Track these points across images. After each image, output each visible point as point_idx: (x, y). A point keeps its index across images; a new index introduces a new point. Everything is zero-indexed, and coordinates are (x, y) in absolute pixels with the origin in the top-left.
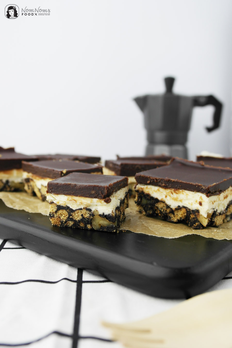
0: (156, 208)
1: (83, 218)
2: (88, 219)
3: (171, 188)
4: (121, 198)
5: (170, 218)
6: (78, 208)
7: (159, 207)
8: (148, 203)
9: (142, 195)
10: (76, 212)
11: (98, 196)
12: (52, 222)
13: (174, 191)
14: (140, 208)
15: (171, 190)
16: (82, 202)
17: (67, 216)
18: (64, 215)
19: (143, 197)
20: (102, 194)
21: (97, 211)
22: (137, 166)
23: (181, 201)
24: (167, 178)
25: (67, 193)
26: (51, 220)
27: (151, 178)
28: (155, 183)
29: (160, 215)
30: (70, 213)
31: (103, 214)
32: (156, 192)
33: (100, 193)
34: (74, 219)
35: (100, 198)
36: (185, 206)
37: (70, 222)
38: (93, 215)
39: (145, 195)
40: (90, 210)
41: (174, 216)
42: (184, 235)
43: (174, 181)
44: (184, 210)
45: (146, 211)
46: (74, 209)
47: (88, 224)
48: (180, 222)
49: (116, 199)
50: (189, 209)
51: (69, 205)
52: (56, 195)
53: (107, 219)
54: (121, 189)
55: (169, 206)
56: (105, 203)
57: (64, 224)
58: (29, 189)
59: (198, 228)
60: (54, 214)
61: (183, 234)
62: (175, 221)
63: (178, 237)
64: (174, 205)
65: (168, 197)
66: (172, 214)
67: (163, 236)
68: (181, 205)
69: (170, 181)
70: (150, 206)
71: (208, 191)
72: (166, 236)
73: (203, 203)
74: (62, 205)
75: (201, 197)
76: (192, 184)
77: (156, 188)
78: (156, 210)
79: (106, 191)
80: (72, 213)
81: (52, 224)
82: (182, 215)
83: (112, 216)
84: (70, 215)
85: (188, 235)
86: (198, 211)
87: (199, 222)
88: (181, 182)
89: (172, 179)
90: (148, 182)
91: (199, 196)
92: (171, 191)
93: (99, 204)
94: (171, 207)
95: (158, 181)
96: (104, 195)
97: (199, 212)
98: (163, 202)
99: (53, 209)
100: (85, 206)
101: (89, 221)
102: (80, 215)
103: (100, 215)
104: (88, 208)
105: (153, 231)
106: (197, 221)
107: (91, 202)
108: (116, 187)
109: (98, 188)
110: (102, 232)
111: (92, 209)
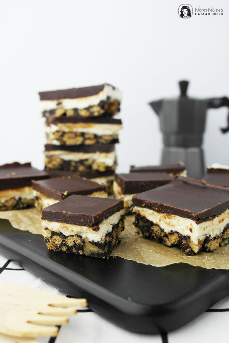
0: (152, 231)
1: (75, 244)
2: (79, 245)
3: (163, 212)
4: (114, 223)
5: (165, 241)
6: (70, 235)
7: (154, 230)
8: (145, 225)
9: (139, 217)
10: (68, 238)
11: (87, 224)
12: (48, 247)
13: (167, 216)
14: (138, 230)
15: (164, 214)
16: (72, 229)
17: (61, 242)
18: (58, 241)
19: (140, 220)
20: (91, 223)
21: (87, 238)
22: (141, 184)
23: (173, 226)
24: (159, 202)
25: (59, 221)
26: (47, 244)
27: (145, 201)
28: (150, 206)
29: (155, 237)
30: (63, 239)
32: (151, 215)
33: (89, 222)
34: (67, 245)
35: (89, 226)
36: (178, 231)
37: (64, 247)
38: (83, 242)
39: (141, 217)
40: (81, 237)
41: (169, 240)
42: (171, 264)
43: (166, 206)
44: (176, 235)
45: (143, 233)
46: (67, 235)
47: (80, 250)
48: (173, 246)
49: (107, 225)
50: (181, 235)
51: (62, 232)
52: (49, 222)
53: (96, 246)
54: (115, 214)
55: (163, 229)
56: (94, 231)
57: (58, 249)
58: (39, 206)
59: (190, 254)
60: (49, 239)
61: (170, 262)
62: (169, 245)
63: (165, 266)
64: (167, 230)
65: (162, 221)
66: (166, 237)
67: (152, 264)
68: (174, 230)
69: (162, 206)
70: (146, 229)
71: (198, 218)
72: (154, 263)
73: (193, 230)
74: (55, 231)
75: (191, 224)
76: (182, 210)
77: (151, 211)
78: (152, 233)
79: (94, 220)
80: (65, 239)
81: (48, 248)
82: (175, 239)
83: (101, 243)
84: (63, 241)
85: (175, 264)
86: (189, 237)
87: (190, 248)
88: (172, 208)
89: (164, 204)
90: (143, 205)
91: (189, 222)
92: (164, 216)
93: (88, 231)
94: (165, 231)
95: (152, 205)
96: (92, 223)
97: (190, 239)
98: (158, 226)
99: (48, 234)
100: (76, 233)
101: (81, 247)
102: (72, 241)
103: (90, 242)
104: (79, 235)
105: (143, 257)
106: (188, 246)
107: (81, 230)
108: (107, 214)
109: (86, 217)
110: (93, 258)
111: (82, 236)
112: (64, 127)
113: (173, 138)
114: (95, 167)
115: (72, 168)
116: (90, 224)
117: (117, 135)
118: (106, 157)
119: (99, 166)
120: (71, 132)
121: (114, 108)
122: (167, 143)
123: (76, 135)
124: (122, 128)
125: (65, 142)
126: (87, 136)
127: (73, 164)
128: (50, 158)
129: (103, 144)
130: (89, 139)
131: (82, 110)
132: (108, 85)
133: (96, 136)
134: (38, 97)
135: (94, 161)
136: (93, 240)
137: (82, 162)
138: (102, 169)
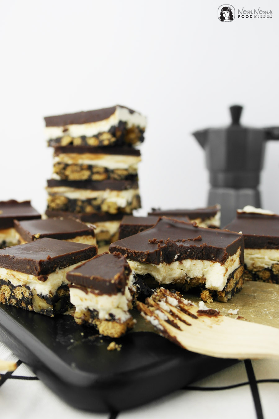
1: (24, 297)
2: (28, 298)
6: (18, 285)
10: (17, 289)
11: (33, 272)
16: (19, 278)
17: (10, 293)
18: (7, 292)
20: (37, 270)
21: (35, 289)
25: (6, 266)
30: (12, 289)
31: (41, 294)
33: (34, 269)
34: (16, 297)
35: (35, 275)
37: (13, 300)
38: (31, 294)
40: (28, 288)
46: (15, 285)
47: (29, 304)
51: (10, 280)
53: (45, 300)
56: (40, 282)
57: (8, 302)
74: (4, 280)
83: (49, 297)
84: (12, 292)
93: (35, 281)
96: (38, 271)
100: (23, 283)
101: (30, 301)
102: (21, 292)
103: (38, 295)
104: (27, 285)
107: (28, 279)
108: (63, 261)
109: (32, 263)
110: (42, 315)
111: (30, 287)
112: (67, 159)
113: (221, 177)
114: (105, 208)
115: (78, 209)
116: (35, 271)
117: (135, 170)
118: (118, 196)
119: (109, 207)
120: (76, 165)
121: (132, 136)
122: (214, 183)
123: (82, 168)
124: (140, 161)
125: (67, 177)
126: (95, 170)
127: (79, 203)
128: (53, 196)
129: (115, 179)
130: (98, 173)
131: (90, 138)
132: (122, 107)
133: (106, 170)
134: (43, 123)
135: (103, 201)
136: (41, 293)
137: (89, 201)
138: (113, 211)
